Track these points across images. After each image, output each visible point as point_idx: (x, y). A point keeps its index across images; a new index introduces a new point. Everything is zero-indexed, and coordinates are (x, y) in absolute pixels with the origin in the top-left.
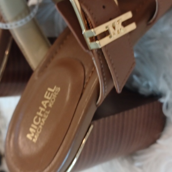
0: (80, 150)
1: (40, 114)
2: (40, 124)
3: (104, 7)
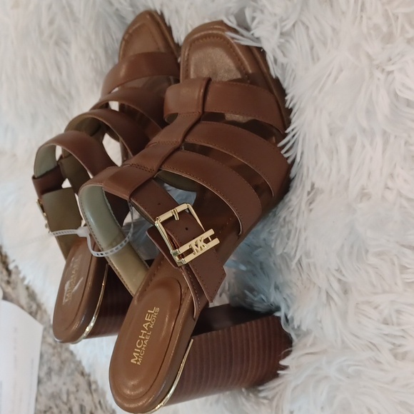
0: (180, 373)
1: (142, 337)
2: (143, 347)
3: (187, 229)
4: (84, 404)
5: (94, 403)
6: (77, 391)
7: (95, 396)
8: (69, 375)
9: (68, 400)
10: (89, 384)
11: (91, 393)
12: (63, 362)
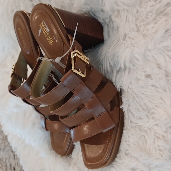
4: (12, 163)
5: (15, 163)
6: (9, 158)
7: (16, 160)
8: (7, 151)
9: (6, 162)
10: (14, 156)
11: (15, 159)
12: (5, 146)
